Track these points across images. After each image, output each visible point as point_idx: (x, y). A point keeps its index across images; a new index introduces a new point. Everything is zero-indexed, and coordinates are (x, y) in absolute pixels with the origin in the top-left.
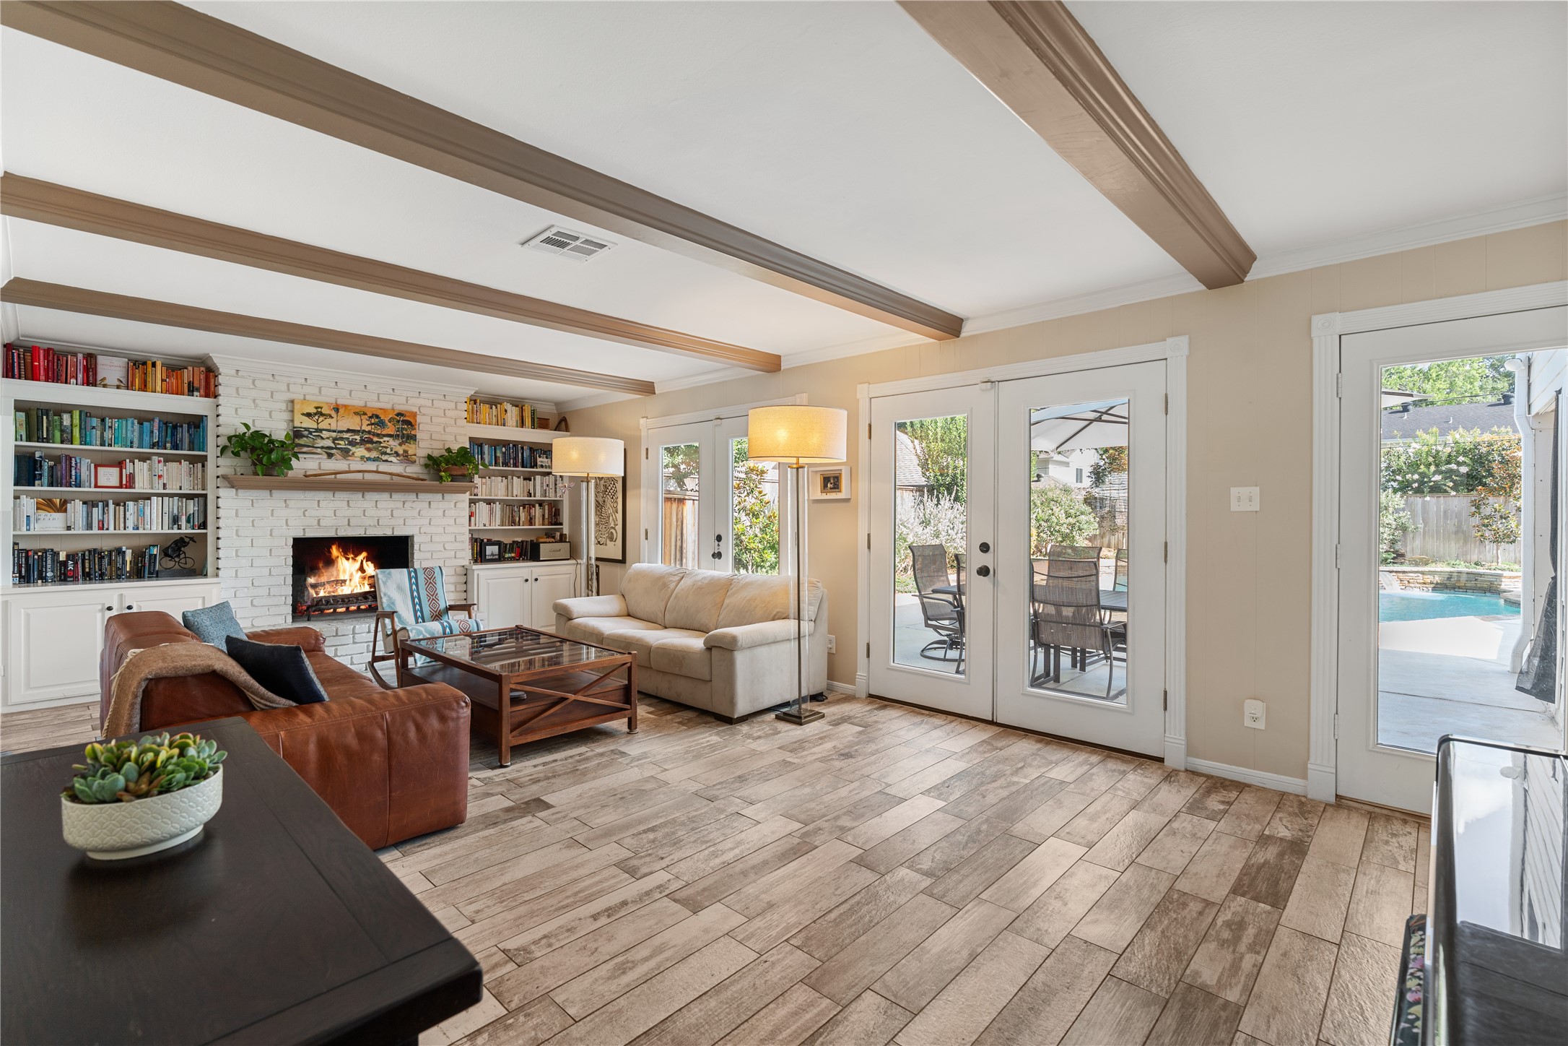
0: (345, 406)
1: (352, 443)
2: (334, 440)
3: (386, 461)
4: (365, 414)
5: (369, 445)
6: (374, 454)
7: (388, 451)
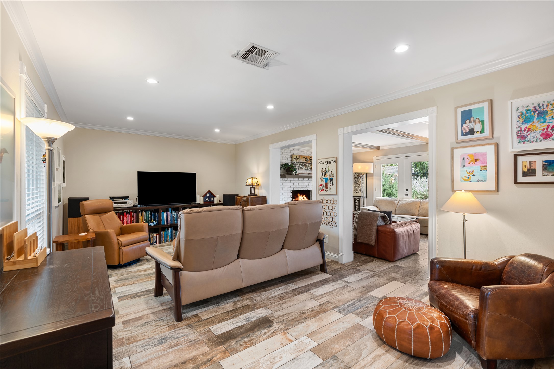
0: (301, 156)
1: (302, 166)
2: (299, 165)
3: (308, 170)
4: (305, 158)
5: (305, 166)
6: (306, 168)
7: (309, 167)
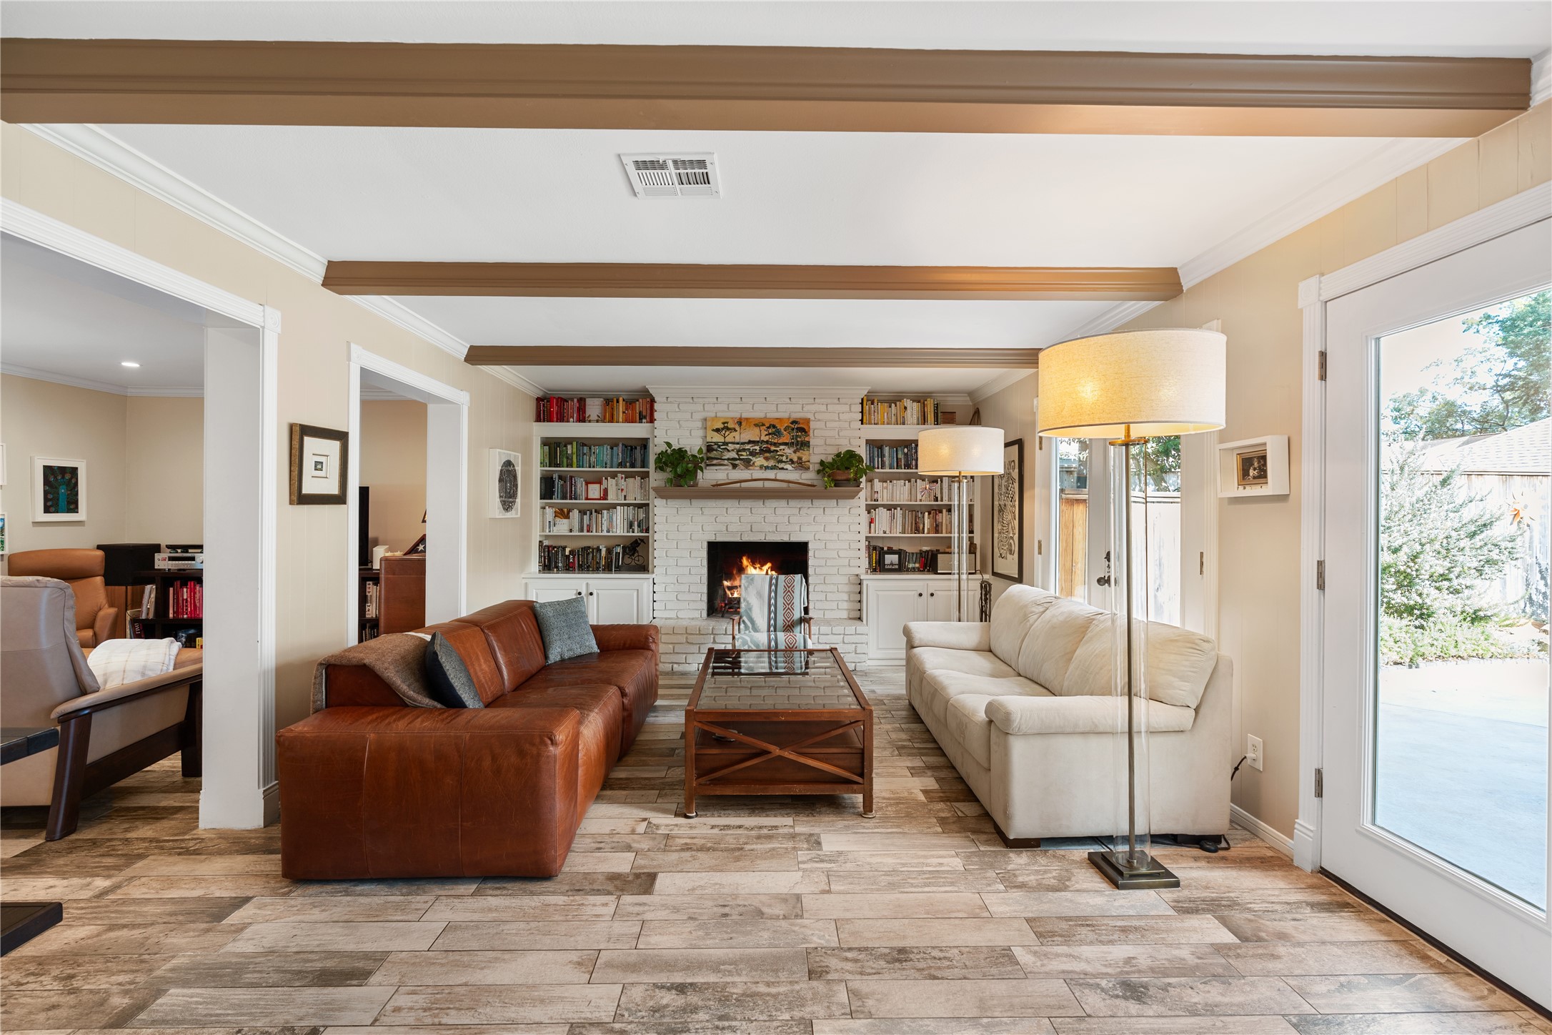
0: (747, 419)
1: (753, 454)
2: (739, 451)
3: (783, 469)
4: (763, 425)
5: (767, 455)
6: (771, 463)
7: (784, 458)
